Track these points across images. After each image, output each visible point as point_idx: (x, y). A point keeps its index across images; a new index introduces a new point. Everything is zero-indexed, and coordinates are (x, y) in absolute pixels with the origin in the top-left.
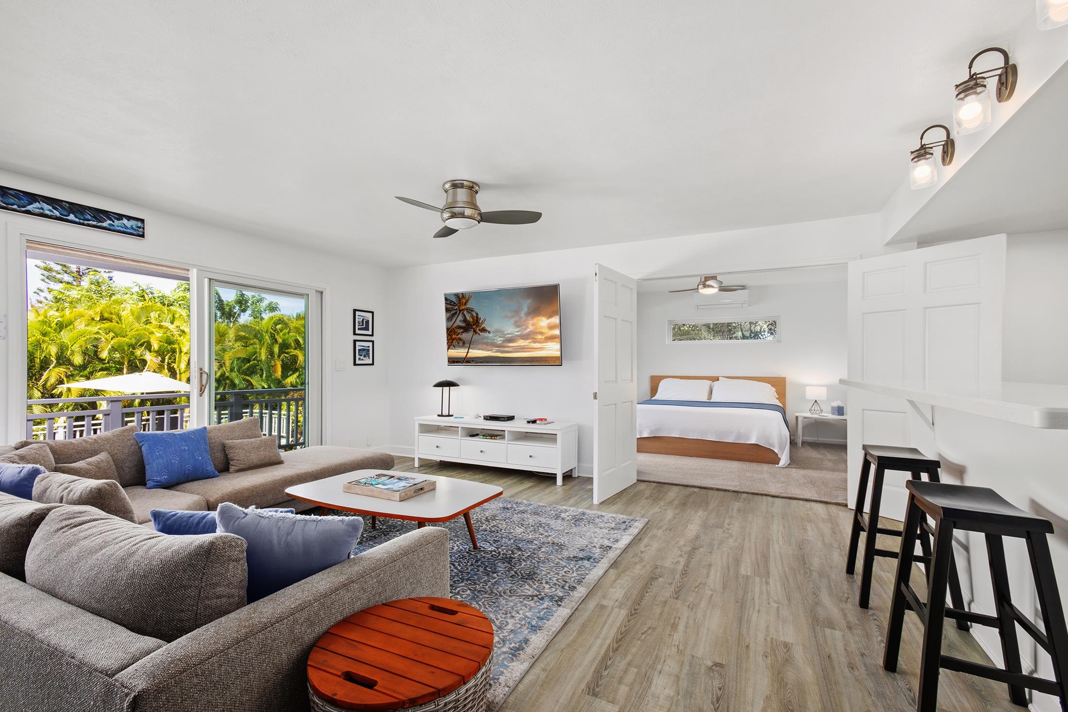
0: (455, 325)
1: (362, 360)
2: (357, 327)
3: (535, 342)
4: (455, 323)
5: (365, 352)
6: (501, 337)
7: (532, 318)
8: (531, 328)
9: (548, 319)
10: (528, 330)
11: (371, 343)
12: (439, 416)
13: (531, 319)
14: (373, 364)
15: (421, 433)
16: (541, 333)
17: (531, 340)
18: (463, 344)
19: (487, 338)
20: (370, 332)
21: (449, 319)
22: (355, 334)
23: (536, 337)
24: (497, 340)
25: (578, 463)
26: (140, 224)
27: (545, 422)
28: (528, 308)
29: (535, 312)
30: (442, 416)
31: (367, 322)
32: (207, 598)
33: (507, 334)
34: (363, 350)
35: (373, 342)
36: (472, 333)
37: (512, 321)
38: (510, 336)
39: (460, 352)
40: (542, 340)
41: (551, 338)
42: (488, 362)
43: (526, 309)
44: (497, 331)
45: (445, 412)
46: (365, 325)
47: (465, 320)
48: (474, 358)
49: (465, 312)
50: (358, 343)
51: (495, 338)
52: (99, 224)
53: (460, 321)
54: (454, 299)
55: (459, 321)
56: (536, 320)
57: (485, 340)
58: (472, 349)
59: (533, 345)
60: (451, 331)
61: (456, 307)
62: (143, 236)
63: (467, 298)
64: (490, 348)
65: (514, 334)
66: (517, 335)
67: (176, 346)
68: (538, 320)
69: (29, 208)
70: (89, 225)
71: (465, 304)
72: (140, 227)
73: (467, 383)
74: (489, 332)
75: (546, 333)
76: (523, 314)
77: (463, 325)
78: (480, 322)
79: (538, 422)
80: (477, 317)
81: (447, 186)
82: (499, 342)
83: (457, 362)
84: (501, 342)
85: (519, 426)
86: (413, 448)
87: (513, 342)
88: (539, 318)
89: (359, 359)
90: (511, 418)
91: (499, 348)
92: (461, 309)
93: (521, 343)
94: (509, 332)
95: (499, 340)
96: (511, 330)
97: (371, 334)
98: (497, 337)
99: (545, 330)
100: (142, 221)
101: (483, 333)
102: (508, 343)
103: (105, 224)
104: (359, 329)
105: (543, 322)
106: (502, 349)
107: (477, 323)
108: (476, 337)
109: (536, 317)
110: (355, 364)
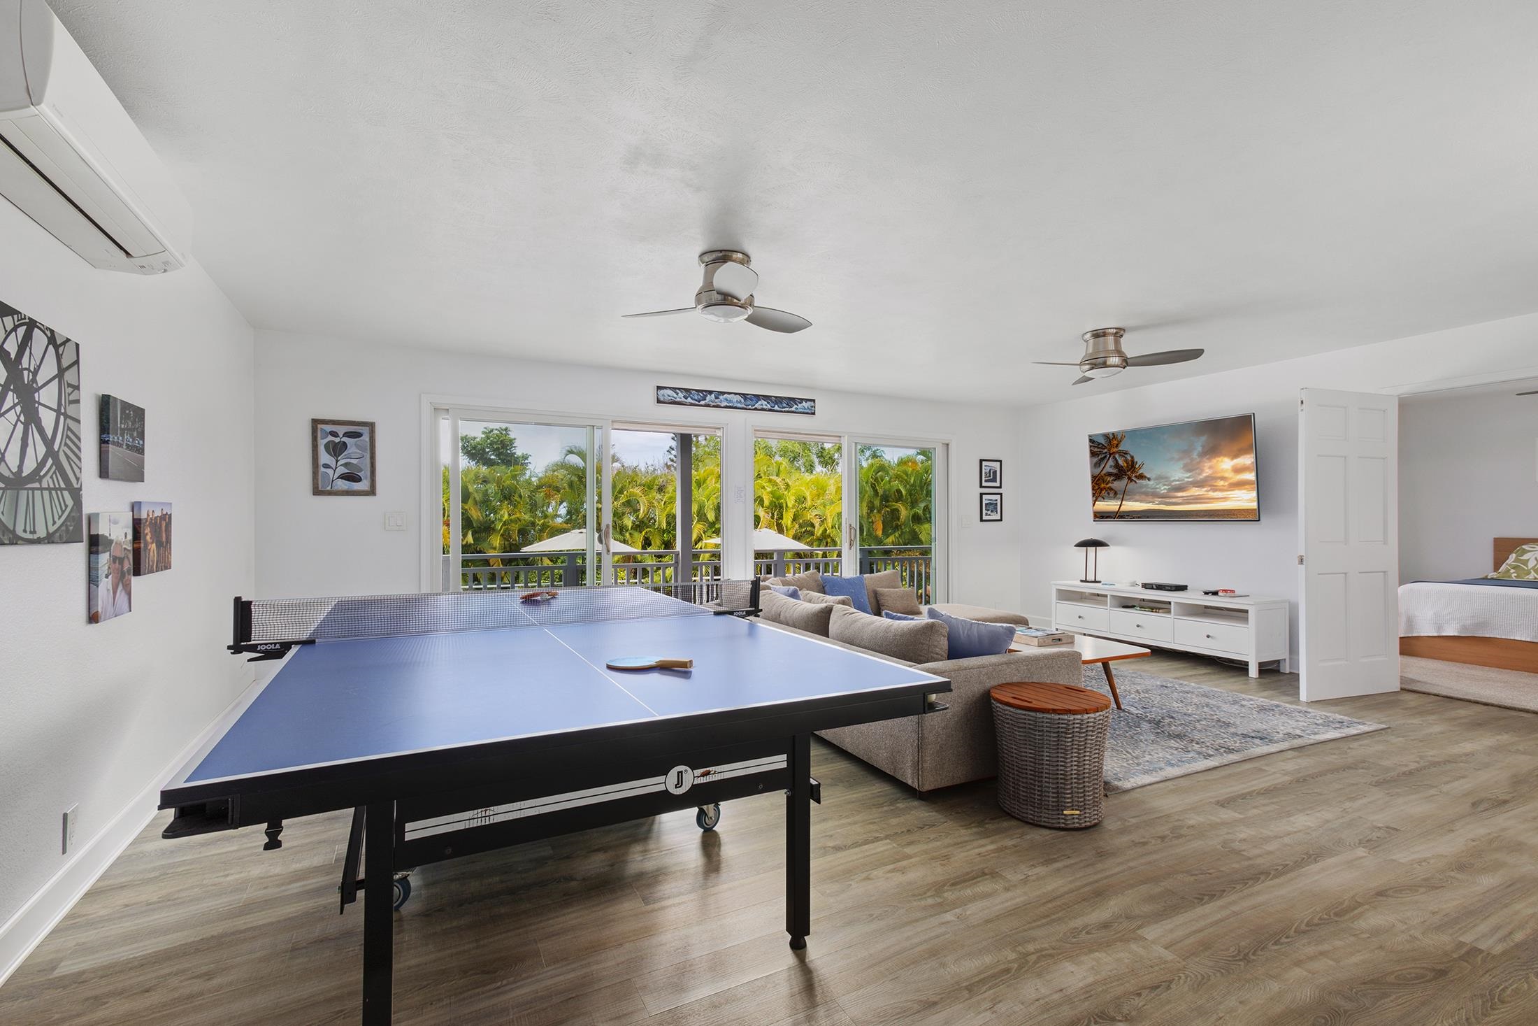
0: (1104, 472)
1: (990, 515)
2: (983, 479)
3: (1215, 490)
4: (1105, 469)
5: (992, 506)
6: (1165, 485)
7: (1209, 459)
8: (1207, 472)
9: (1232, 459)
10: (1204, 475)
11: (999, 496)
12: (1082, 581)
13: (1207, 461)
14: (1001, 520)
15: (1059, 600)
16: (1223, 478)
17: (1209, 488)
18: (1114, 494)
19: (1146, 486)
20: (997, 484)
21: (1096, 465)
22: (981, 486)
23: (1216, 484)
24: (1160, 488)
25: (1290, 654)
26: (812, 404)
27: (1232, 594)
28: (1203, 447)
29: (1212, 451)
30: (1086, 581)
31: (995, 472)
32: (932, 652)
33: (1174, 481)
34: (991, 504)
35: (1001, 494)
36: (1126, 480)
37: (1181, 464)
38: (1177, 483)
39: (1110, 505)
40: (1225, 488)
41: (1240, 485)
42: (1148, 517)
43: (1200, 449)
44: (1159, 478)
45: (1091, 577)
46: (993, 476)
47: (1117, 465)
48: (1129, 512)
49: (1117, 456)
50: (985, 497)
51: (1158, 486)
52: (790, 409)
53: (1111, 467)
54: (1103, 441)
55: (1109, 467)
56: (1214, 461)
57: (1144, 490)
58: (1126, 500)
59: (1212, 494)
60: (1099, 480)
61: (1106, 450)
62: (814, 414)
63: (1119, 438)
64: (1151, 500)
65: (1183, 480)
66: (1188, 482)
67: (782, 501)
68: (1218, 461)
69: (756, 406)
70: (785, 412)
71: (1117, 446)
72: (812, 407)
73: (1119, 543)
74: (1149, 479)
75: (1230, 479)
76: (1195, 455)
77: (1114, 471)
78: (1137, 466)
79: (1220, 594)
80: (1133, 461)
81: (1088, 336)
82: (1163, 492)
83: (1107, 517)
84: (1166, 491)
85: (1194, 597)
86: (1050, 619)
87: (1183, 491)
88: (1220, 459)
89: (986, 514)
90: (1183, 588)
91: (1164, 499)
92: (1111, 452)
93: (1195, 492)
94: (1177, 478)
95: (1163, 489)
96: (1178, 474)
97: (999, 485)
98: (1160, 485)
99: (1229, 475)
100: (814, 401)
101: (1141, 481)
102: (1175, 492)
103: (793, 409)
104: (986, 481)
105: (1225, 464)
106: (1167, 500)
107: (1132, 467)
108: (1131, 485)
109: (1215, 458)
110: (982, 520)
